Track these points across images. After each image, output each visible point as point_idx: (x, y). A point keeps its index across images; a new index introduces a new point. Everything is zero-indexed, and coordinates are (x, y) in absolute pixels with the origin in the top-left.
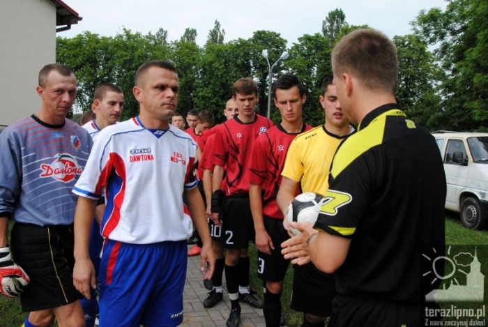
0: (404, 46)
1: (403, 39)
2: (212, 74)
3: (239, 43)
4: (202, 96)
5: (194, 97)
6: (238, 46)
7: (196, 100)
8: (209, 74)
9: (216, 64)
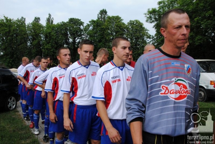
0: (134, 25)
1: (134, 22)
2: (50, 37)
3: (62, 24)
4: (46, 48)
5: (42, 49)
6: (62, 25)
7: (43, 50)
8: (49, 38)
9: (52, 33)
